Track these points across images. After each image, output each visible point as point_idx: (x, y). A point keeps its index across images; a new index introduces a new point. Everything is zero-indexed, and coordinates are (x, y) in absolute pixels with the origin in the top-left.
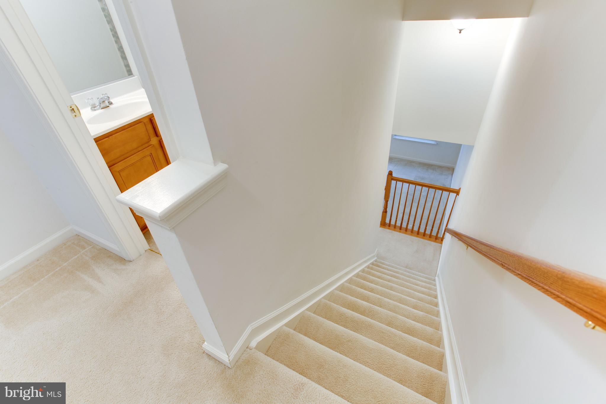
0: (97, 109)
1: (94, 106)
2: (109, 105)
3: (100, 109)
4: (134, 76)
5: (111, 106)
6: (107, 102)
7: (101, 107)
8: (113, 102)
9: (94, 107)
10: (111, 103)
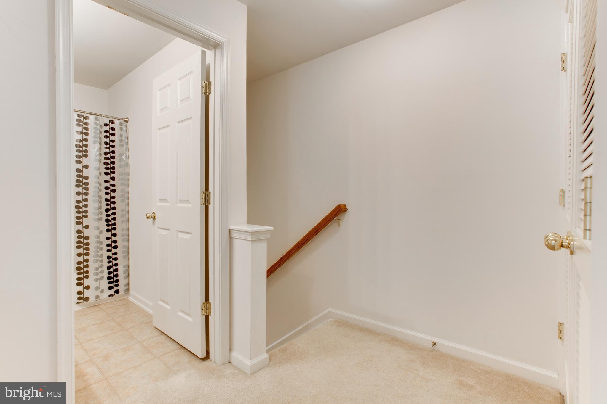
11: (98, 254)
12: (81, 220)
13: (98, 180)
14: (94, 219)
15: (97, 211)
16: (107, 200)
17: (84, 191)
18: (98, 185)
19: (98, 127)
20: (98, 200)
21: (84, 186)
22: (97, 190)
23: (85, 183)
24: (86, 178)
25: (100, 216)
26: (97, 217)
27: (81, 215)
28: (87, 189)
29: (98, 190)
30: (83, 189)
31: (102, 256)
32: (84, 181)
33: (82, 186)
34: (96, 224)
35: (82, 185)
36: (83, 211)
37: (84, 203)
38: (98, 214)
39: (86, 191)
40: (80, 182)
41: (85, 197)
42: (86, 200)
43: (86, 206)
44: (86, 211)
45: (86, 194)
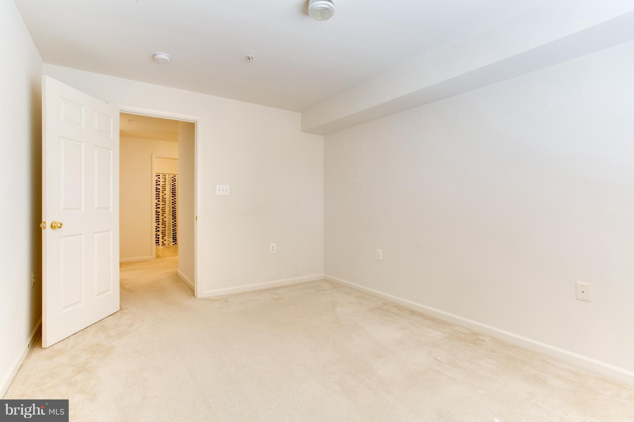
14: (168, 215)
15: (168, 212)
19: (170, 179)
20: (169, 207)
27: (163, 213)
28: (165, 203)
31: (170, 229)
32: (164, 200)
41: (165, 206)
42: (165, 207)
43: (165, 209)
44: (165, 211)
45: (165, 205)
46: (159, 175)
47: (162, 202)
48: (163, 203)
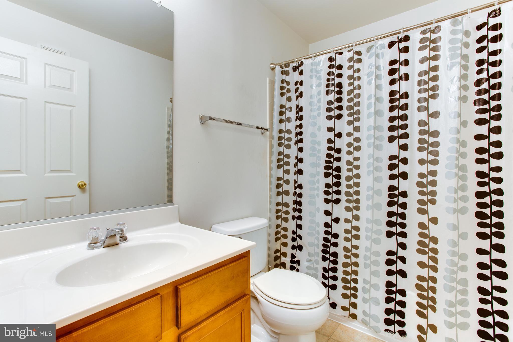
0: (98, 247)
1: (95, 241)
2: (120, 242)
3: (103, 246)
4: (174, 205)
5: (123, 245)
6: (118, 237)
7: (105, 245)
8: (128, 238)
9: (94, 243)
10: (124, 239)
11: (455, 276)
12: (425, 207)
13: (458, 136)
14: (448, 210)
15: (454, 195)
16: (479, 174)
17: (431, 157)
18: (457, 145)
20: (457, 174)
21: (430, 149)
22: (453, 155)
23: (433, 143)
24: (435, 134)
25: (461, 204)
26: (454, 206)
27: (425, 198)
28: (437, 154)
29: (457, 155)
30: (429, 155)
32: (432, 140)
33: (427, 149)
34: (452, 219)
35: (427, 147)
36: (428, 191)
37: (430, 178)
38: (455, 201)
39: (434, 158)
40: (425, 141)
41: (432, 167)
42: (434, 173)
43: (433, 183)
44: (433, 193)
45: (435, 162)
46: (407, 38)
47: (420, 149)
48: (424, 155)
